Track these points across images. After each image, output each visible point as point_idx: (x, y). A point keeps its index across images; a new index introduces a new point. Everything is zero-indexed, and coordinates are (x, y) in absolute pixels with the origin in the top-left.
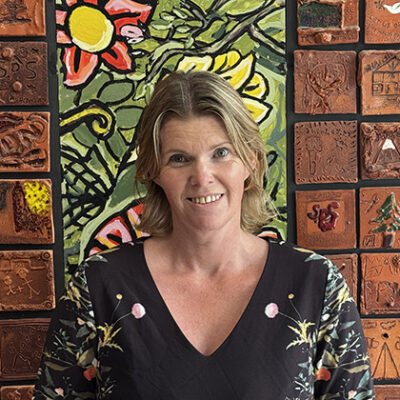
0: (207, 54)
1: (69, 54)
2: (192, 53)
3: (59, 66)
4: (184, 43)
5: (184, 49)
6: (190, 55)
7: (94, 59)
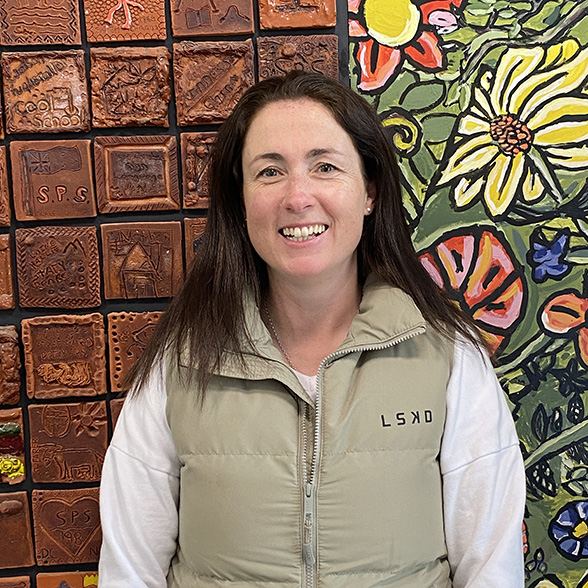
0: (537, 45)
1: (364, 49)
2: (518, 43)
3: (352, 65)
4: (509, 31)
5: (509, 39)
6: (516, 47)
7: (396, 55)
